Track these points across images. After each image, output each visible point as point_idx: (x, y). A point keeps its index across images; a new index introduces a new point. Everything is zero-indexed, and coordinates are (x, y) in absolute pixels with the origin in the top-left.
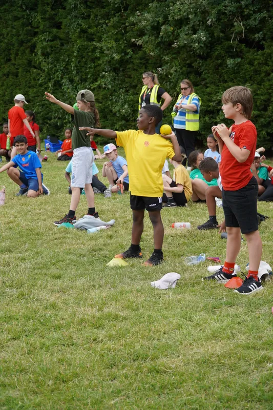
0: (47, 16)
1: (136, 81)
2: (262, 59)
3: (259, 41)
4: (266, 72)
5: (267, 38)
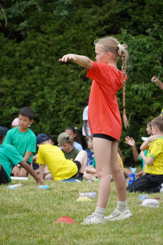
2: (24, 50)
3: (20, 31)
4: (28, 65)
5: (32, 28)
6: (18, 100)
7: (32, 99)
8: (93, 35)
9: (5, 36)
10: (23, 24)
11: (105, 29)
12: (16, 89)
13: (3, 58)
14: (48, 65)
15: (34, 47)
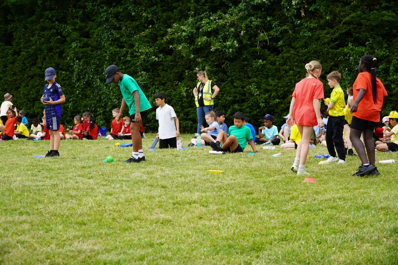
0: (77, 27)
1: (165, 79)
2: (282, 60)
3: (278, 48)
4: (285, 70)
5: (286, 45)
6: (279, 94)
7: (289, 93)
8: (328, 48)
9: (269, 51)
10: (280, 43)
11: (336, 44)
12: (279, 87)
13: (268, 66)
14: (298, 70)
15: (288, 58)
